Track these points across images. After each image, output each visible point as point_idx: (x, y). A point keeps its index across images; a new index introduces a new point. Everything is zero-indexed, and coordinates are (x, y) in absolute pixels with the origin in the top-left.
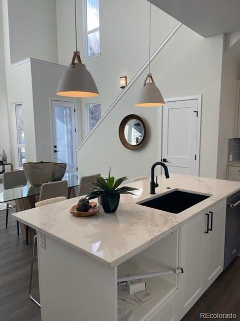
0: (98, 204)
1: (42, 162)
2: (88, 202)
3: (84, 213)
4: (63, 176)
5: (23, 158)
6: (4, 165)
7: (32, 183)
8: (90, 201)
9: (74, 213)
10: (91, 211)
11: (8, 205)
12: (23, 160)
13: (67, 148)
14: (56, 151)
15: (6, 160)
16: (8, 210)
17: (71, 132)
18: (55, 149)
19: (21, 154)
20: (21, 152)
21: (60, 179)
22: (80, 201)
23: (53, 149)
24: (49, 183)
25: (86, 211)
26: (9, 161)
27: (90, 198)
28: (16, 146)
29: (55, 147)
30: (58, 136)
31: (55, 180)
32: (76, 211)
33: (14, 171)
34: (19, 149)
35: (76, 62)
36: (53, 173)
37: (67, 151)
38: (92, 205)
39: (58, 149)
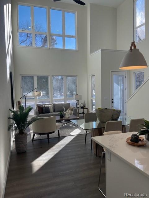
0: (145, 139)
1: (106, 109)
2: (138, 137)
3: (135, 144)
4: (118, 118)
5: (94, 105)
6: (84, 109)
7: (100, 120)
8: (140, 136)
9: (129, 142)
10: (140, 143)
11: (86, 132)
12: (94, 106)
13: (119, 100)
14: (113, 102)
15: (85, 106)
16: (86, 134)
17: (123, 91)
18: (112, 101)
19: (93, 103)
20: (93, 102)
21: (116, 120)
22: (132, 135)
23: (111, 101)
24: (110, 121)
25: (137, 142)
26: (86, 107)
27: (140, 135)
28: (90, 98)
29: (113, 99)
30: (115, 93)
31: (113, 120)
32: (130, 141)
33: (89, 112)
34: (92, 100)
35: (132, 48)
36: (113, 116)
37: (119, 102)
38: (141, 139)
39: (114, 101)
